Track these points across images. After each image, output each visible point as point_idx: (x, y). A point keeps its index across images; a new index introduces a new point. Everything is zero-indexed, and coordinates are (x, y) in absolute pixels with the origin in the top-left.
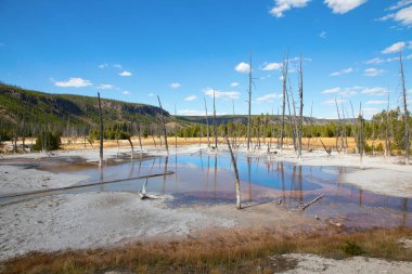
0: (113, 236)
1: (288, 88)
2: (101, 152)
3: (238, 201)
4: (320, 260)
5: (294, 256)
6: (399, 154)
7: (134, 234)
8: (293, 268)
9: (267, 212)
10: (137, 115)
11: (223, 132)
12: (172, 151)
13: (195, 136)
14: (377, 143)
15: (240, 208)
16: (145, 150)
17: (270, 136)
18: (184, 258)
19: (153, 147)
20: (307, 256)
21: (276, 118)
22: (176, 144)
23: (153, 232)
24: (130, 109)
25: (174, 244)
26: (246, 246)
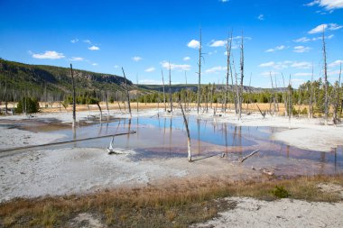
0: (85, 185)
1: (231, 62)
2: (74, 115)
3: (189, 155)
4: (255, 201)
5: (234, 199)
6: (320, 116)
7: (103, 183)
8: (233, 208)
9: (212, 164)
10: (105, 83)
11: (177, 99)
12: (135, 115)
13: (154, 101)
14: (302, 108)
15: (191, 161)
16: (111, 113)
17: (216, 102)
18: (144, 201)
19: (118, 111)
20: (244, 199)
21: (221, 87)
22: (138, 108)
23: (119, 181)
24: (98, 78)
25: (136, 191)
26: (195, 191)
